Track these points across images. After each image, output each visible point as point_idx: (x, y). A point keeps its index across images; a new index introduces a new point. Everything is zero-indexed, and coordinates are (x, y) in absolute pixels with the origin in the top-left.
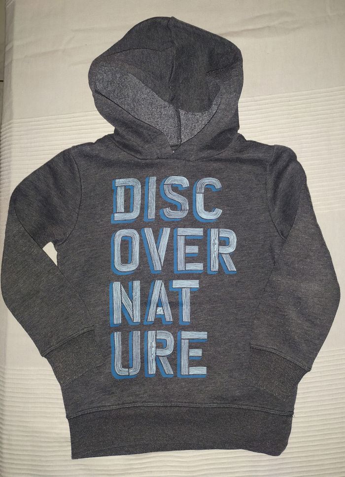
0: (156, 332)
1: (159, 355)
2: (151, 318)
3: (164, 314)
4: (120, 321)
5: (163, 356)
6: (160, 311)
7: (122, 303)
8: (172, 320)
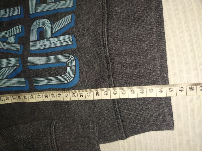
0: (32, 41)
1: (51, 34)
2: (17, 47)
3: (15, 35)
4: (23, 80)
5: (52, 29)
6: (12, 40)
7: (5, 79)
8: (20, 26)
